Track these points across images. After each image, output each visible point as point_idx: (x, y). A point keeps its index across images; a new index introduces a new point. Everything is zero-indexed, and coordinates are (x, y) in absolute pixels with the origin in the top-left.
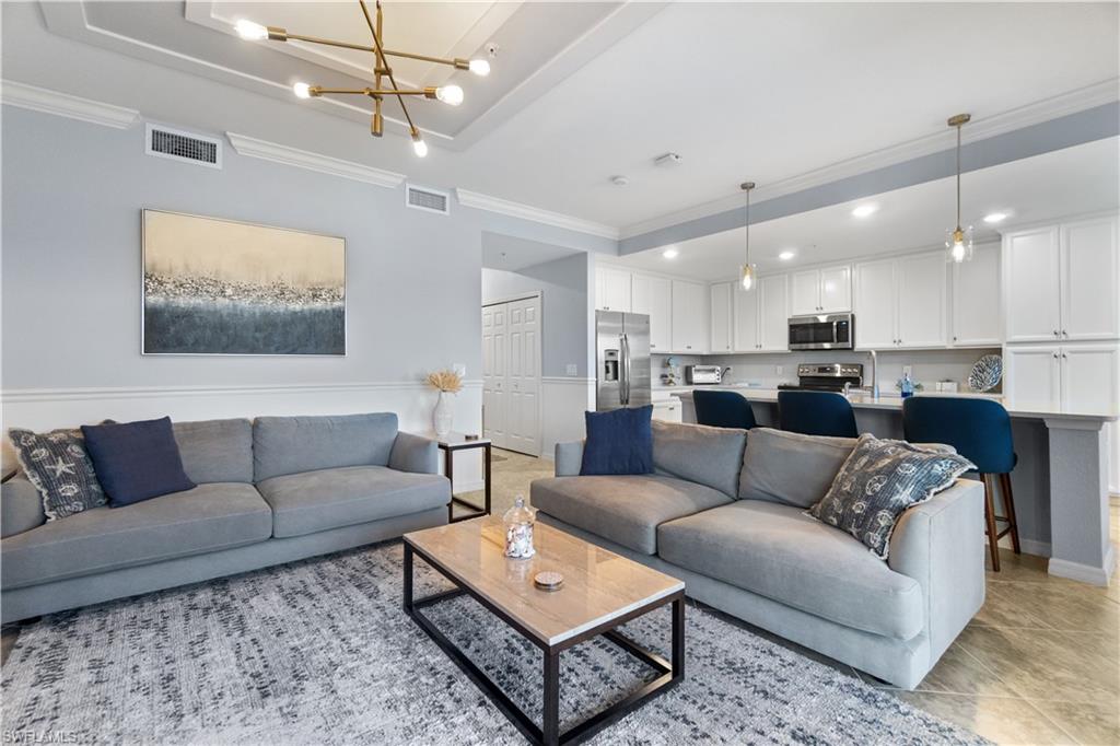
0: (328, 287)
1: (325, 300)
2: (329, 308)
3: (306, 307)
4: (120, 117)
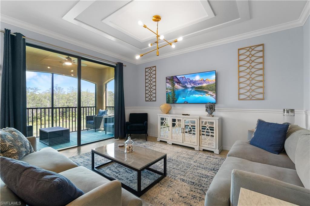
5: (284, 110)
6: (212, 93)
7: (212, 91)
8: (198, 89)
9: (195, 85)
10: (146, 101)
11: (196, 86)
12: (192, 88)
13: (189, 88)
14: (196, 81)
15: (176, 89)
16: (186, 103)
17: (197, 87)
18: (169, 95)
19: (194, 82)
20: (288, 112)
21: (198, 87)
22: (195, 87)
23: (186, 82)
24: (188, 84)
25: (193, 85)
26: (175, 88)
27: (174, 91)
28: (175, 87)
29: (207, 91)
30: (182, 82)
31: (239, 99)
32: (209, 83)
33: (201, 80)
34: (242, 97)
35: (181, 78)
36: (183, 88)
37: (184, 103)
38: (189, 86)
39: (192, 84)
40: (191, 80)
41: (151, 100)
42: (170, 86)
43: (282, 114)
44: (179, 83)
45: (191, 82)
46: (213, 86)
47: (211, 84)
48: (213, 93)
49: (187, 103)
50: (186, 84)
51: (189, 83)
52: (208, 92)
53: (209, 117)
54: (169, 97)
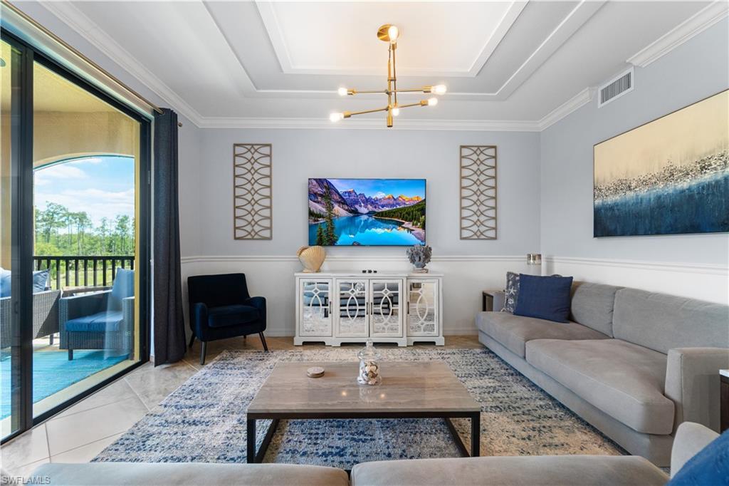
0: (718, 153)
1: (715, 169)
2: (720, 176)
3: (694, 183)
4: (584, 97)
5: (529, 256)
6: (411, 225)
7: (410, 221)
8: (382, 216)
9: (375, 207)
10: (236, 238)
11: (377, 210)
12: (370, 214)
13: (362, 214)
14: (377, 200)
15: (336, 215)
16: (356, 244)
17: (379, 213)
18: (321, 229)
19: (374, 202)
20: (534, 259)
21: (382, 212)
22: (374, 212)
23: (357, 202)
24: (361, 206)
25: (370, 208)
26: (334, 214)
27: (331, 220)
28: (334, 212)
29: (401, 221)
30: (348, 202)
31: (462, 238)
32: (405, 204)
33: (389, 198)
34: (466, 234)
35: (346, 192)
36: (351, 215)
37: (353, 245)
38: (363, 210)
39: (369, 206)
40: (367, 197)
41: (253, 237)
42: (324, 210)
43: (526, 263)
44: (343, 204)
45: (368, 201)
46: (413, 211)
47: (410, 207)
48: (413, 225)
49: (359, 245)
50: (357, 206)
51: (362, 204)
52: (403, 223)
53: (422, 273)
54: (320, 233)
